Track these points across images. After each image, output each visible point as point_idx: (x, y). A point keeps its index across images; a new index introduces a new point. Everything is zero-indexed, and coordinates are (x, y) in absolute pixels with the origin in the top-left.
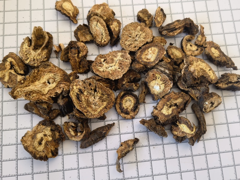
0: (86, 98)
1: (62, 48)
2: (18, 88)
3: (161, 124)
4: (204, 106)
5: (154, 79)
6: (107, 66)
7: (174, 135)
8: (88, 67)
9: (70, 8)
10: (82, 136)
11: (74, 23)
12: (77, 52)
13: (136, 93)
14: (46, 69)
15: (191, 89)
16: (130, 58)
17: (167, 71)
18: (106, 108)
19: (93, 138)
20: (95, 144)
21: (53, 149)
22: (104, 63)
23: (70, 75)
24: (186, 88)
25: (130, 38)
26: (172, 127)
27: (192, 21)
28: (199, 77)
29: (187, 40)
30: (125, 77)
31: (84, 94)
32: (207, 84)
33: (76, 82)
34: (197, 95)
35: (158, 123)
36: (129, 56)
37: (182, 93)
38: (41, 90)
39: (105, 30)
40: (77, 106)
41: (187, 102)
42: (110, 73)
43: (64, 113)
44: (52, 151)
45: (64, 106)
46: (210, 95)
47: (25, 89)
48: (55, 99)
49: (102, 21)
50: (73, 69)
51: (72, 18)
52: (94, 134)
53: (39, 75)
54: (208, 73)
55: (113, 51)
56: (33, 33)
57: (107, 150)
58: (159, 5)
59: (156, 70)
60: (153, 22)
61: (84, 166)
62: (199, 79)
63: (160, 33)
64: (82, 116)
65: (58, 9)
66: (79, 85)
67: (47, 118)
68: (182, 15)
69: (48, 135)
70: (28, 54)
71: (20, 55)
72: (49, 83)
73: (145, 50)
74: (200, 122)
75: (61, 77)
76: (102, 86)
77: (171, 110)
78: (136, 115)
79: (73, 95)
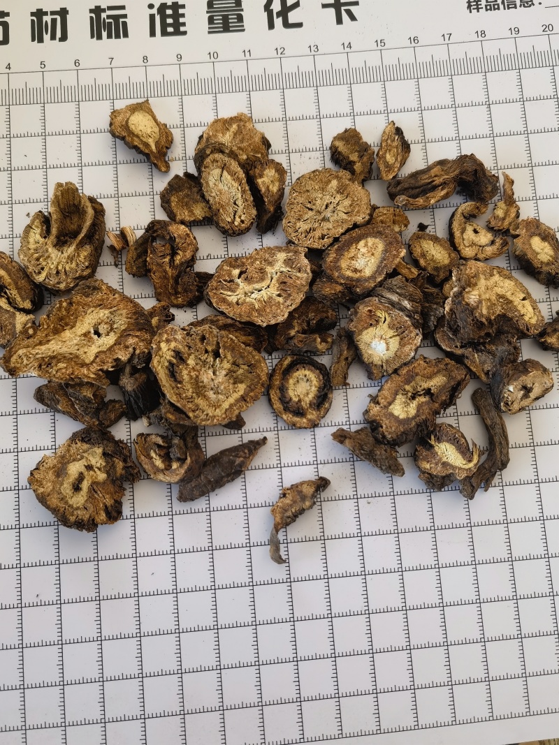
0: (193, 374)
1: (129, 238)
2: (19, 349)
3: (388, 441)
4: (504, 397)
5: (371, 325)
6: (248, 288)
7: (423, 472)
8: (197, 291)
9: (149, 131)
10: (182, 471)
12: (168, 252)
13: (325, 360)
14: (90, 299)
15: (471, 350)
16: (309, 267)
17: (406, 304)
18: (245, 400)
19: (211, 475)
20: (217, 491)
21: (109, 502)
22: (239, 281)
23: (152, 313)
24: (456, 347)
25: (311, 213)
26: (416, 450)
27: (481, 165)
28: (493, 318)
29: (465, 217)
30: (294, 318)
31: (188, 365)
32: (513, 337)
33: (166, 332)
34: (487, 367)
35: (380, 440)
36: (306, 261)
37: (447, 360)
38: (78, 352)
39: (244, 192)
40: (170, 395)
41: (459, 384)
42: (257, 307)
43: (137, 412)
44: (106, 506)
45: (136, 394)
46: (521, 368)
47: (37, 351)
48: (113, 377)
49: (234, 166)
50: (158, 297)
51: (154, 156)
52: (214, 467)
53: (72, 315)
54: (520, 307)
55: (265, 246)
56: (53, 202)
57: (246, 507)
58: (392, 117)
59: (377, 299)
60: (374, 166)
61: (188, 546)
62: (492, 324)
63: (392, 196)
64: (184, 420)
65: (117, 134)
66: (175, 340)
67: (94, 422)
68: (454, 144)
69: (97, 468)
70: (40, 257)
71: (20, 259)
72: (97, 333)
73: (348, 245)
74: (493, 439)
75: (127, 318)
76: (234, 342)
77: (414, 405)
78: (324, 417)
79: (160, 367)
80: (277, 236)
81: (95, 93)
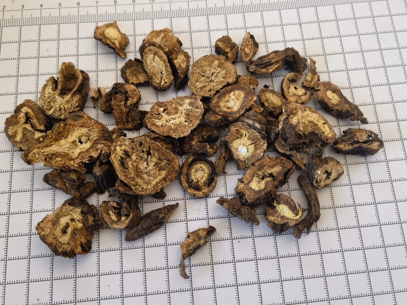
0: (134, 164)
1: (102, 93)
2: (34, 149)
3: (249, 204)
4: (315, 177)
5: (238, 138)
6: (168, 118)
7: (270, 222)
8: (140, 120)
9: (115, 37)
10: (127, 222)
11: (121, 57)
12: (123, 99)
13: (213, 159)
14: (77, 123)
15: (295, 152)
16: (202, 106)
17: (257, 125)
18: (165, 180)
19: (144, 224)
20: (149, 235)
21: (84, 241)
22: (163, 114)
23: (113, 132)
25: (203, 78)
26: (266, 210)
27: (297, 53)
28: (307, 133)
29: (289, 81)
30: (194, 135)
31: (132, 159)
33: (120, 141)
34: (305, 161)
35: (244, 204)
36: (201, 103)
37: (282, 158)
38: (68, 152)
39: (166, 67)
40: (121, 177)
41: (289, 170)
42: (173, 128)
43: (102, 188)
44: (82, 243)
45: (102, 177)
46: (324, 161)
47: (44, 151)
48: (89, 166)
49: (161, 53)
50: (117, 123)
51: (117, 49)
52: (146, 220)
53: (66, 131)
54: (322, 128)
55: (178, 96)
56: (60, 72)
57: (166, 245)
58: (248, 30)
59: (241, 123)
60: (239, 54)
61: (131, 269)
62: (307, 137)
64: (129, 190)
65: (98, 38)
66: (125, 145)
67: (77, 194)
68: (282, 44)
69: (78, 220)
70: (51, 101)
71: (40, 103)
72: (80, 142)
73: (224, 94)
74: (310, 203)
75: (98, 133)
76: (159, 146)
77: (263, 183)
78: (212, 191)
79: (115, 160)
80: (185, 91)
81: (87, 19)
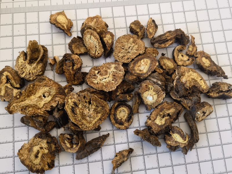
1: (57, 60)
2: (14, 103)
3: (155, 134)
4: (196, 116)
5: (147, 90)
6: (101, 78)
7: (168, 145)
8: (82, 79)
9: (64, 22)
10: (77, 148)
12: (71, 65)
13: (130, 103)
14: (42, 83)
15: (183, 99)
16: (123, 70)
17: (159, 82)
18: (101, 120)
19: (88, 149)
20: (91, 155)
21: (49, 161)
22: (98, 75)
23: (65, 88)
24: (178, 98)
25: (123, 50)
26: (165, 136)
27: (183, 32)
29: (178, 51)
30: (118, 88)
31: (79, 107)
32: (198, 94)
33: (70, 95)
34: (189, 105)
35: (152, 133)
36: (122, 68)
37: (175, 103)
38: (37, 104)
39: (99, 43)
40: (72, 119)
41: (180, 111)
42: (105, 85)
43: (60, 125)
44: (48, 163)
45: (59, 119)
46: (202, 105)
47: (21, 104)
48: (51, 112)
49: (95, 34)
50: (68, 81)
51: (66, 30)
52: (89, 146)
53: (34, 90)
54: (200, 83)
55: (107, 62)
56: (28, 47)
57: (102, 161)
58: (151, 16)
59: (149, 81)
60: (145, 33)
62: (190, 89)
63: (152, 44)
64: (78, 128)
65: (52, 23)
66: (74, 98)
67: (43, 130)
68: (173, 25)
69: (45, 148)
70: (23, 68)
71: (16, 69)
72: (44, 96)
73: (137, 61)
74: (193, 131)
75: (56, 90)
76: (96, 98)
77: (164, 120)
78: (130, 125)
79: (68, 109)
80: (111, 58)
81: (44, 9)
